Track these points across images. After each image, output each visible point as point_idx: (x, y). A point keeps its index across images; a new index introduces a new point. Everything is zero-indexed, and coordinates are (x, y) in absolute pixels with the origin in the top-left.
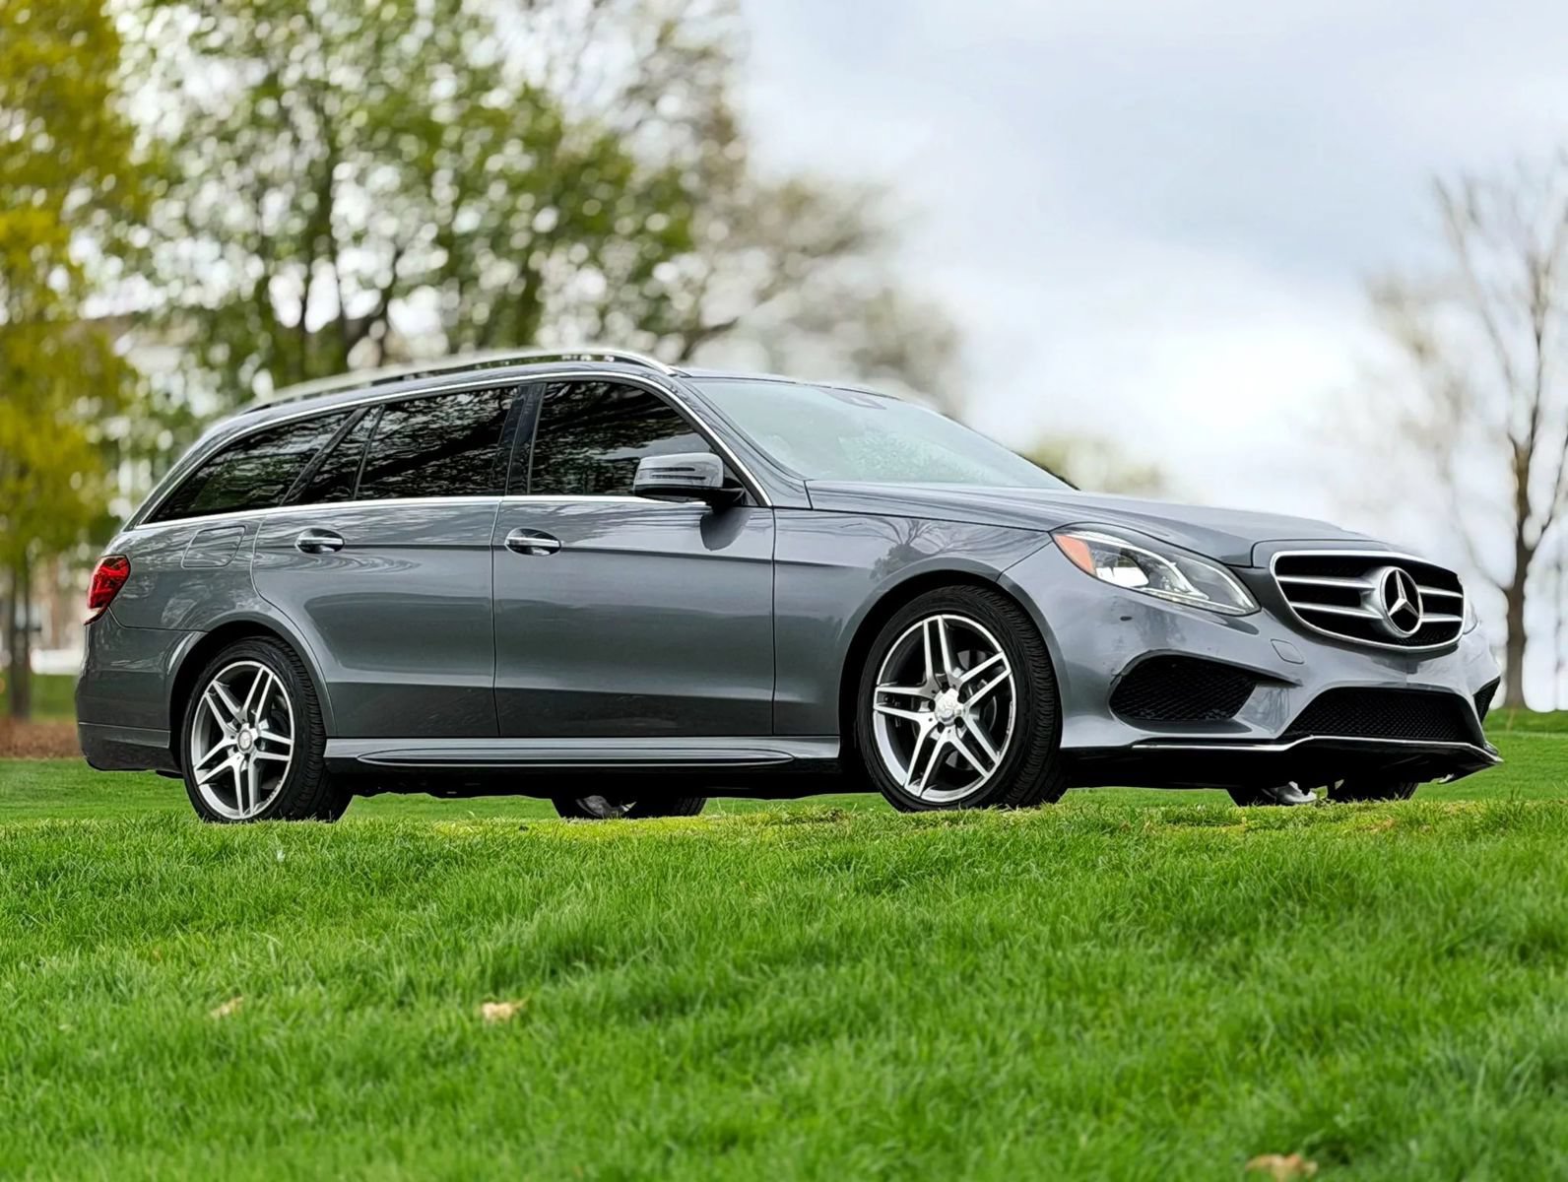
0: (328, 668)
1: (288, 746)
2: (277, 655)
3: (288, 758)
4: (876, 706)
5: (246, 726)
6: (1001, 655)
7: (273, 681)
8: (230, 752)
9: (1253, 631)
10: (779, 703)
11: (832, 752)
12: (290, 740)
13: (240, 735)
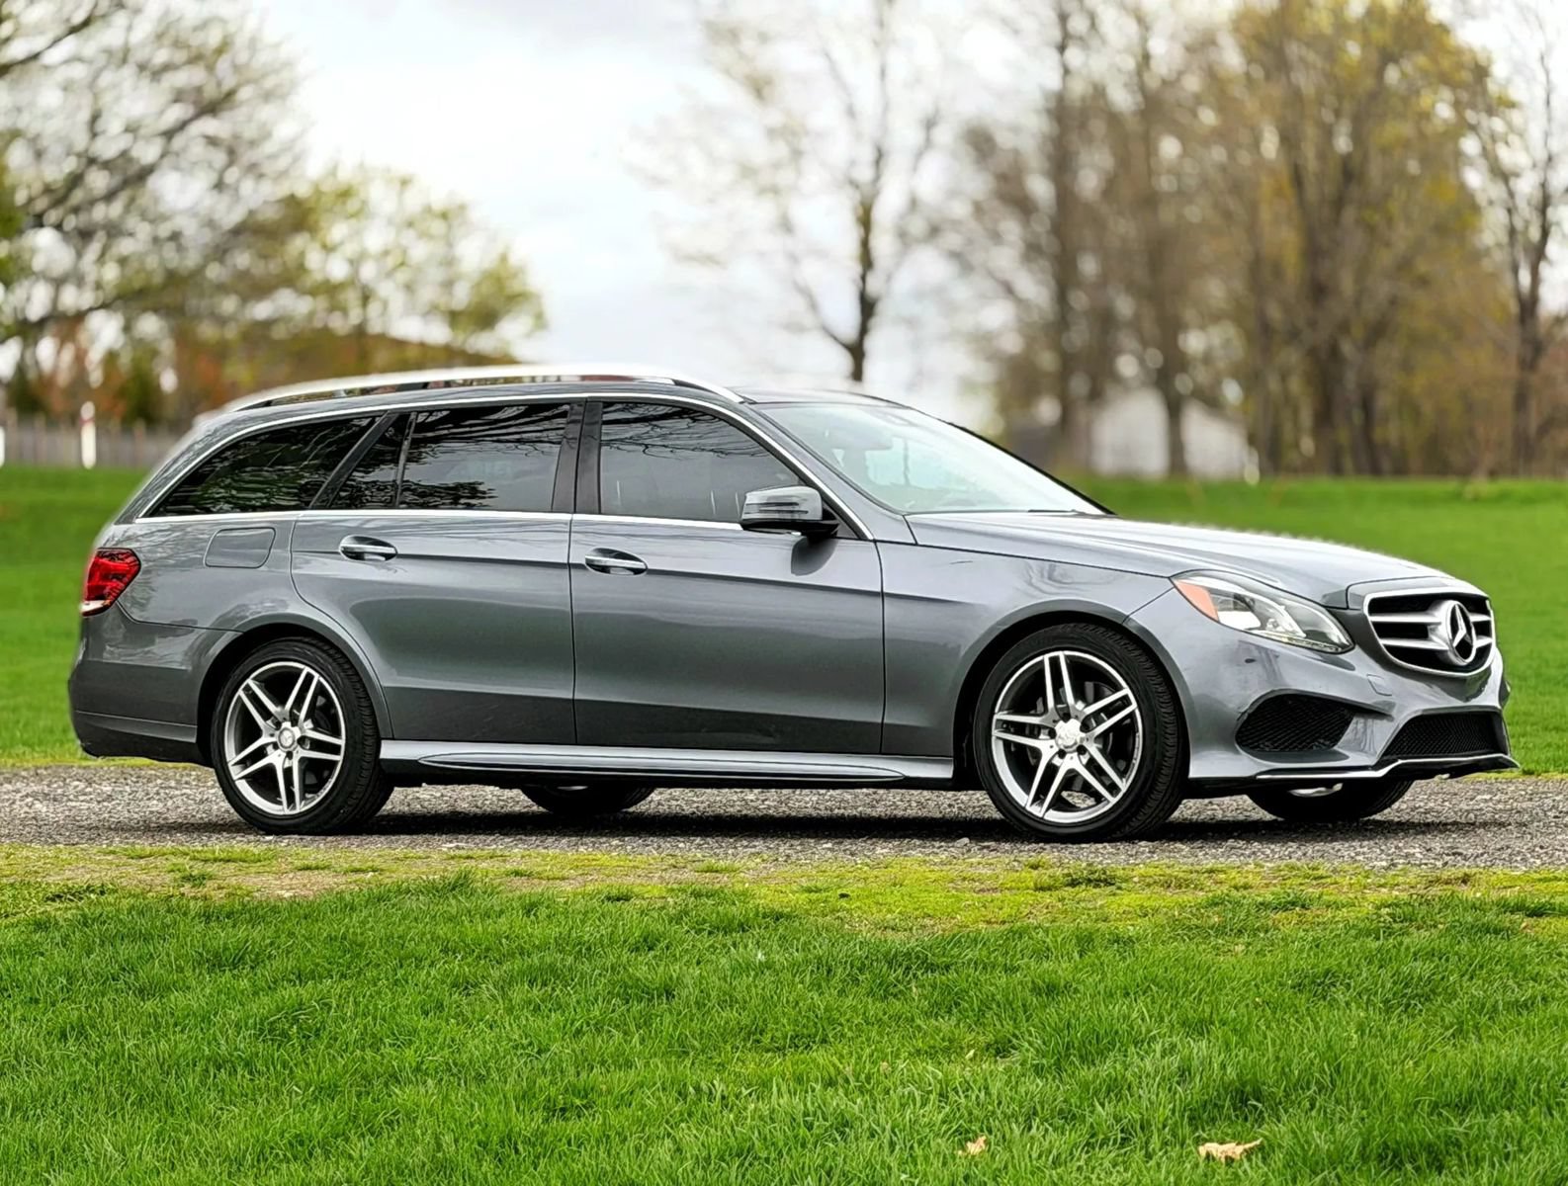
0: (382, 673)
1: (339, 747)
2: (321, 657)
3: (339, 758)
4: (995, 733)
5: (287, 724)
6: (1126, 691)
7: (319, 682)
8: (270, 749)
9: (1351, 668)
10: (888, 725)
11: (945, 772)
12: (340, 740)
13: (281, 733)
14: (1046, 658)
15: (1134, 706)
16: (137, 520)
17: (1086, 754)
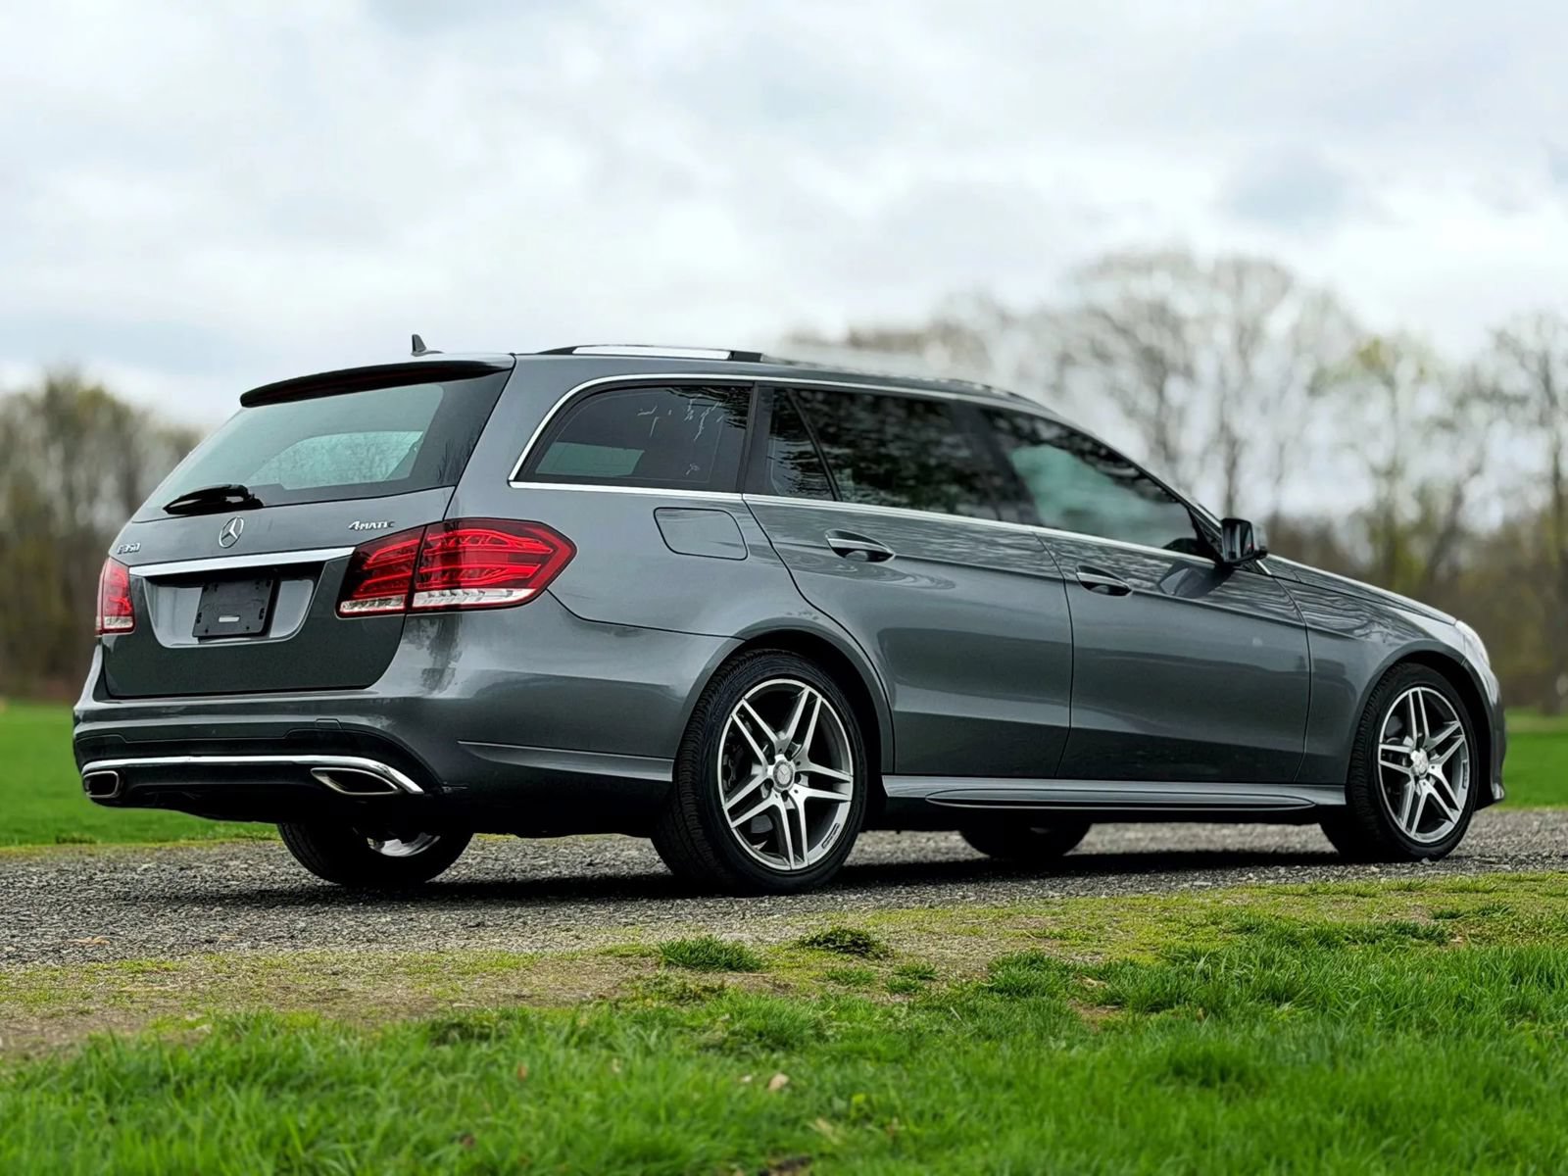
1: (845, 784)
3: (847, 797)
4: (1380, 761)
5: (781, 757)
6: (1458, 723)
7: (822, 706)
8: (763, 788)
10: (1305, 755)
11: (1339, 798)
12: (846, 775)
13: (777, 767)
14: (1410, 692)
15: (1463, 739)
16: (512, 484)
17: (1431, 778)
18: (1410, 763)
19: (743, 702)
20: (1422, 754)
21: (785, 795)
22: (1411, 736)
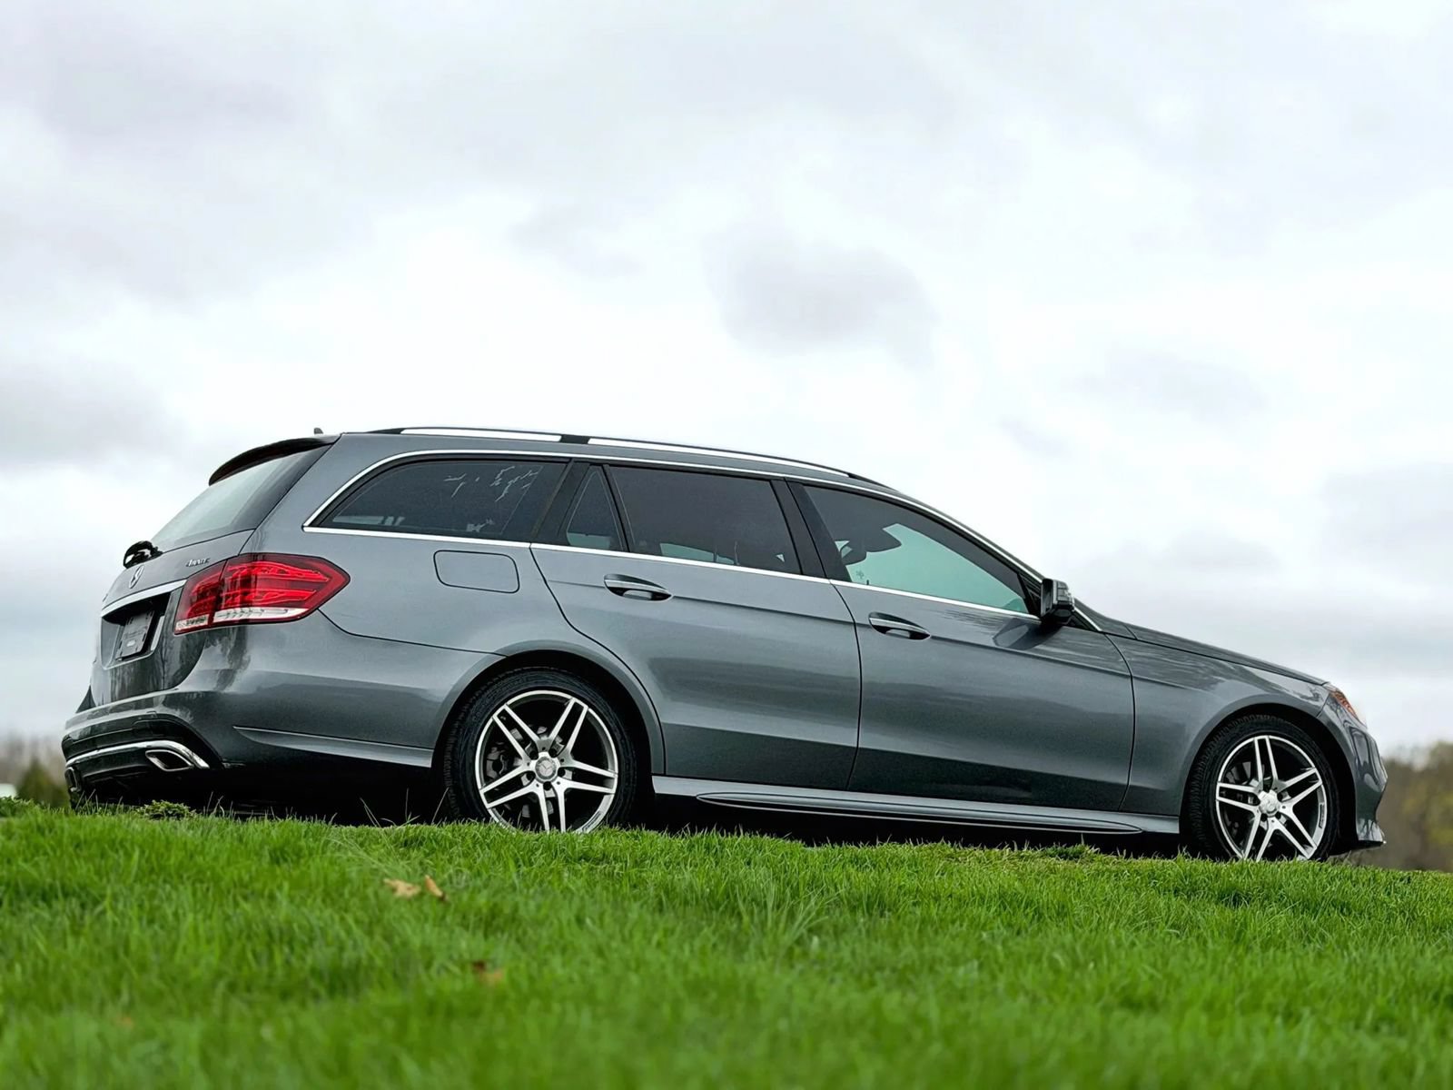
0: (663, 709)
1: (609, 780)
3: (610, 791)
4: (1218, 797)
5: (545, 754)
6: (1314, 771)
7: (589, 713)
8: (525, 780)
10: (1133, 787)
11: (1171, 827)
12: (612, 773)
13: (540, 762)
14: (1256, 739)
15: (1320, 783)
16: (305, 529)
17: (1283, 818)
18: (1256, 802)
19: (505, 707)
20: (1272, 795)
21: (547, 786)
22: (1257, 779)
